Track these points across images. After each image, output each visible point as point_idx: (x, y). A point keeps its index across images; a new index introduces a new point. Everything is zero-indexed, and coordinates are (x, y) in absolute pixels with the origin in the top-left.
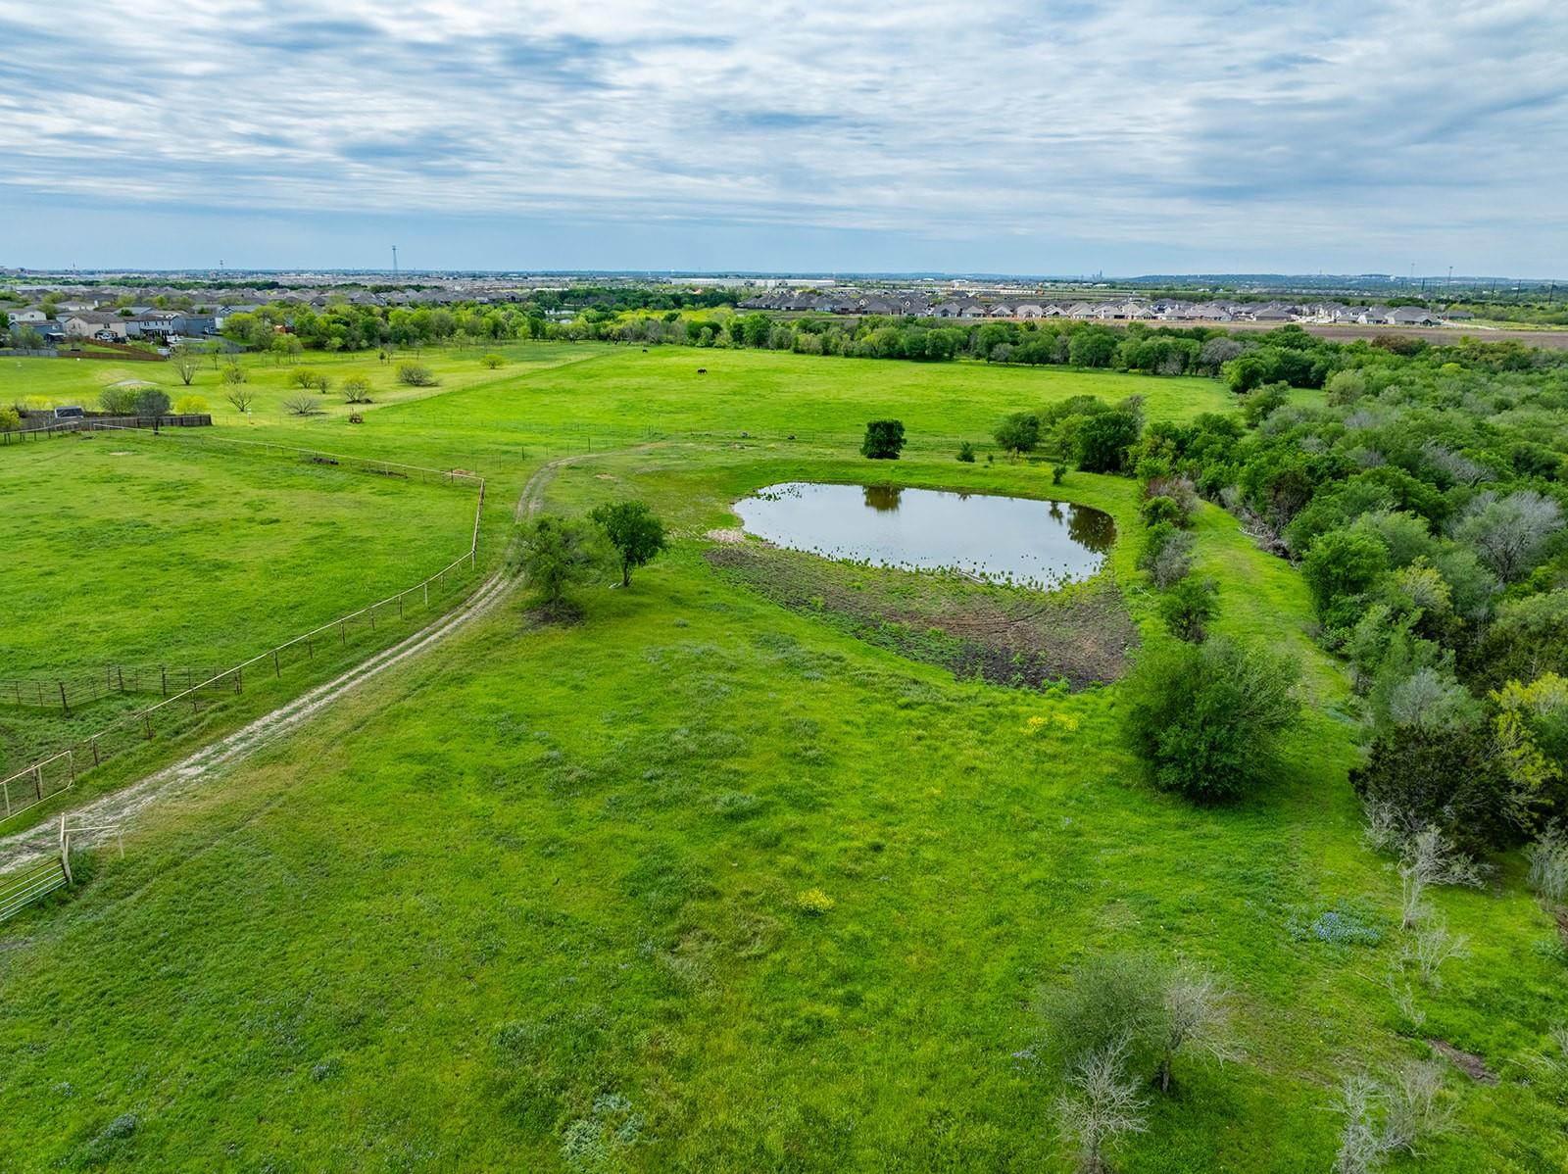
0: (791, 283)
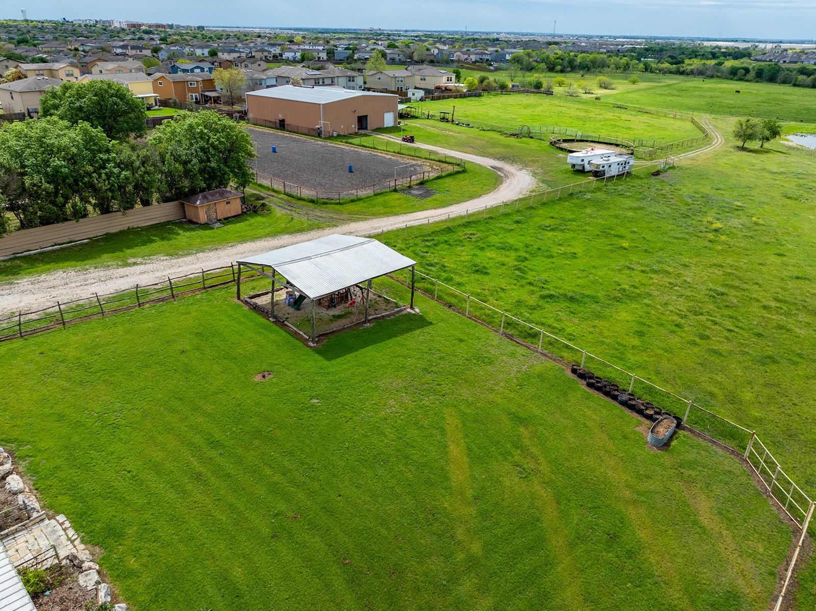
0: (784, 46)
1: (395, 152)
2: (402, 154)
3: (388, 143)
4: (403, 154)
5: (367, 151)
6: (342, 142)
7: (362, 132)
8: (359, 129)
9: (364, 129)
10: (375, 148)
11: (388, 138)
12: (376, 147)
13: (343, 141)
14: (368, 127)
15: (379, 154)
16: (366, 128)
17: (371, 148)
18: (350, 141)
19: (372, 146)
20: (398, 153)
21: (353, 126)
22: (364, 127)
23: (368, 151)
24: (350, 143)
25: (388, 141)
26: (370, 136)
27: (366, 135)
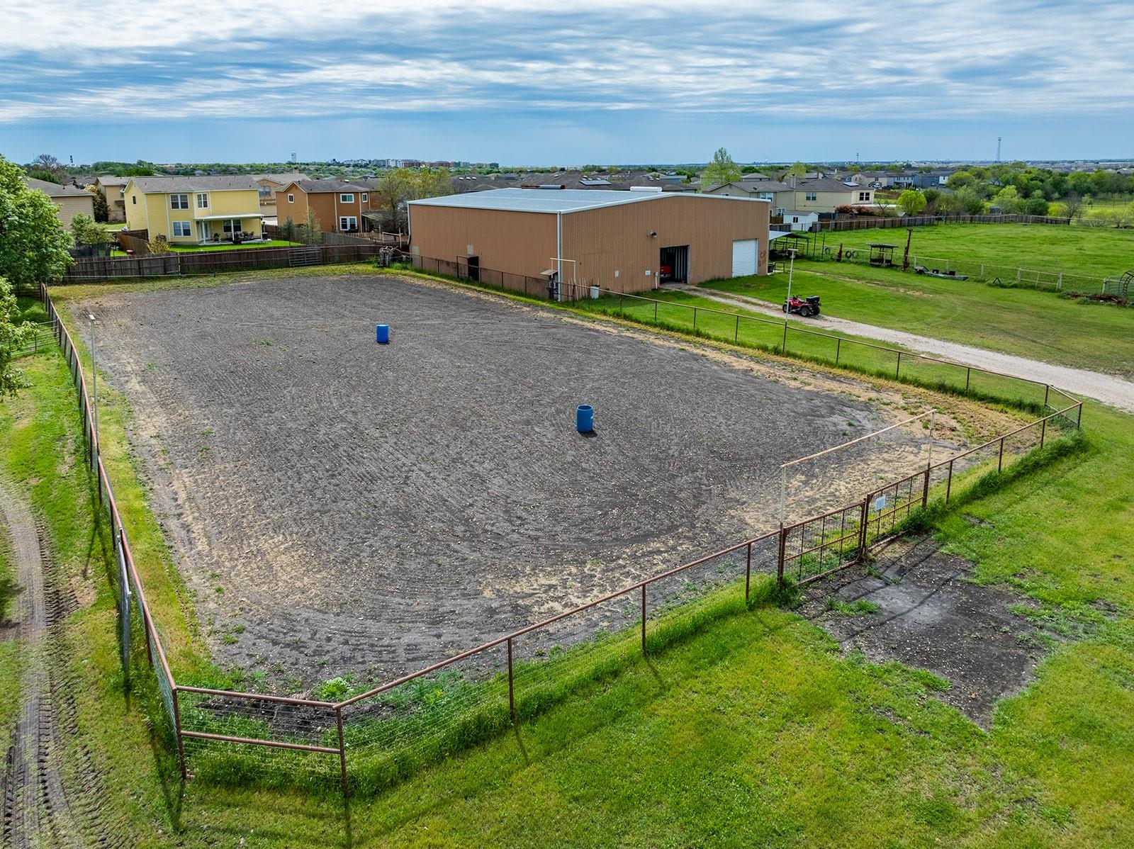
1: (765, 349)
2: (789, 355)
3: (739, 320)
4: (795, 356)
5: (672, 344)
6: (605, 313)
7: (672, 287)
8: (662, 281)
9: (679, 281)
10: (698, 334)
11: (743, 305)
12: (703, 330)
13: (610, 311)
14: (690, 277)
15: (712, 354)
16: (684, 280)
17: (688, 333)
18: (628, 310)
19: (690, 326)
20: (776, 352)
21: (648, 273)
22: (678, 275)
23: (677, 341)
24: (626, 317)
25: (741, 311)
26: (691, 297)
27: (679, 296)
